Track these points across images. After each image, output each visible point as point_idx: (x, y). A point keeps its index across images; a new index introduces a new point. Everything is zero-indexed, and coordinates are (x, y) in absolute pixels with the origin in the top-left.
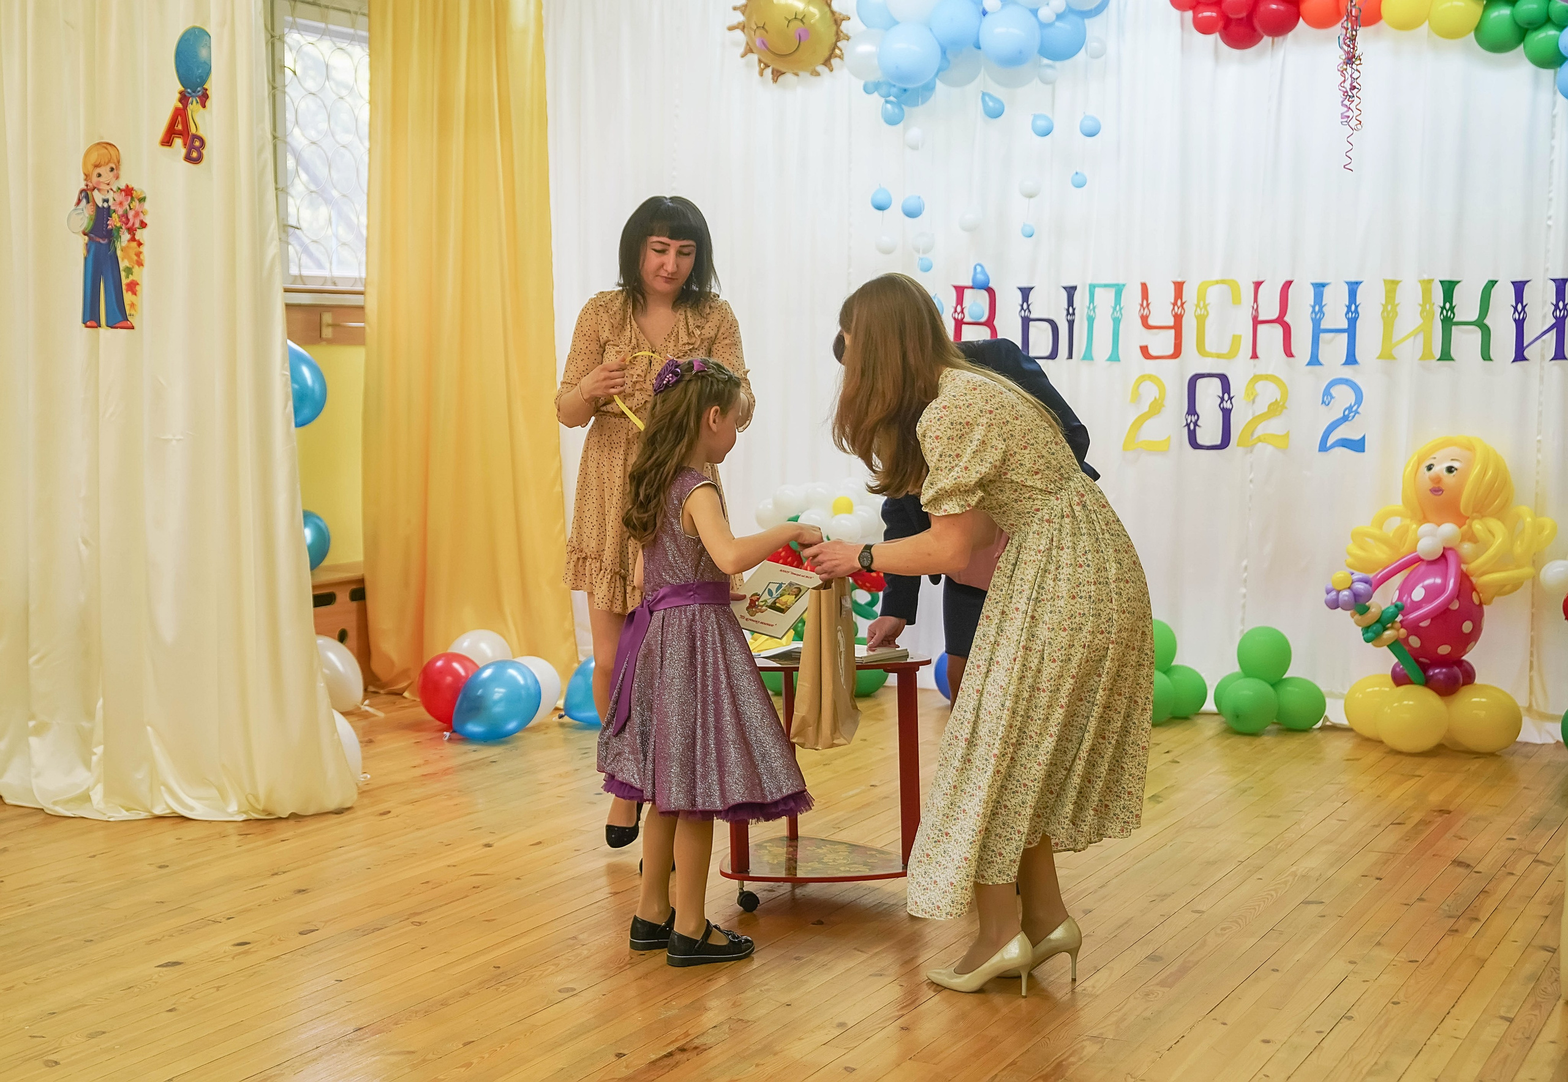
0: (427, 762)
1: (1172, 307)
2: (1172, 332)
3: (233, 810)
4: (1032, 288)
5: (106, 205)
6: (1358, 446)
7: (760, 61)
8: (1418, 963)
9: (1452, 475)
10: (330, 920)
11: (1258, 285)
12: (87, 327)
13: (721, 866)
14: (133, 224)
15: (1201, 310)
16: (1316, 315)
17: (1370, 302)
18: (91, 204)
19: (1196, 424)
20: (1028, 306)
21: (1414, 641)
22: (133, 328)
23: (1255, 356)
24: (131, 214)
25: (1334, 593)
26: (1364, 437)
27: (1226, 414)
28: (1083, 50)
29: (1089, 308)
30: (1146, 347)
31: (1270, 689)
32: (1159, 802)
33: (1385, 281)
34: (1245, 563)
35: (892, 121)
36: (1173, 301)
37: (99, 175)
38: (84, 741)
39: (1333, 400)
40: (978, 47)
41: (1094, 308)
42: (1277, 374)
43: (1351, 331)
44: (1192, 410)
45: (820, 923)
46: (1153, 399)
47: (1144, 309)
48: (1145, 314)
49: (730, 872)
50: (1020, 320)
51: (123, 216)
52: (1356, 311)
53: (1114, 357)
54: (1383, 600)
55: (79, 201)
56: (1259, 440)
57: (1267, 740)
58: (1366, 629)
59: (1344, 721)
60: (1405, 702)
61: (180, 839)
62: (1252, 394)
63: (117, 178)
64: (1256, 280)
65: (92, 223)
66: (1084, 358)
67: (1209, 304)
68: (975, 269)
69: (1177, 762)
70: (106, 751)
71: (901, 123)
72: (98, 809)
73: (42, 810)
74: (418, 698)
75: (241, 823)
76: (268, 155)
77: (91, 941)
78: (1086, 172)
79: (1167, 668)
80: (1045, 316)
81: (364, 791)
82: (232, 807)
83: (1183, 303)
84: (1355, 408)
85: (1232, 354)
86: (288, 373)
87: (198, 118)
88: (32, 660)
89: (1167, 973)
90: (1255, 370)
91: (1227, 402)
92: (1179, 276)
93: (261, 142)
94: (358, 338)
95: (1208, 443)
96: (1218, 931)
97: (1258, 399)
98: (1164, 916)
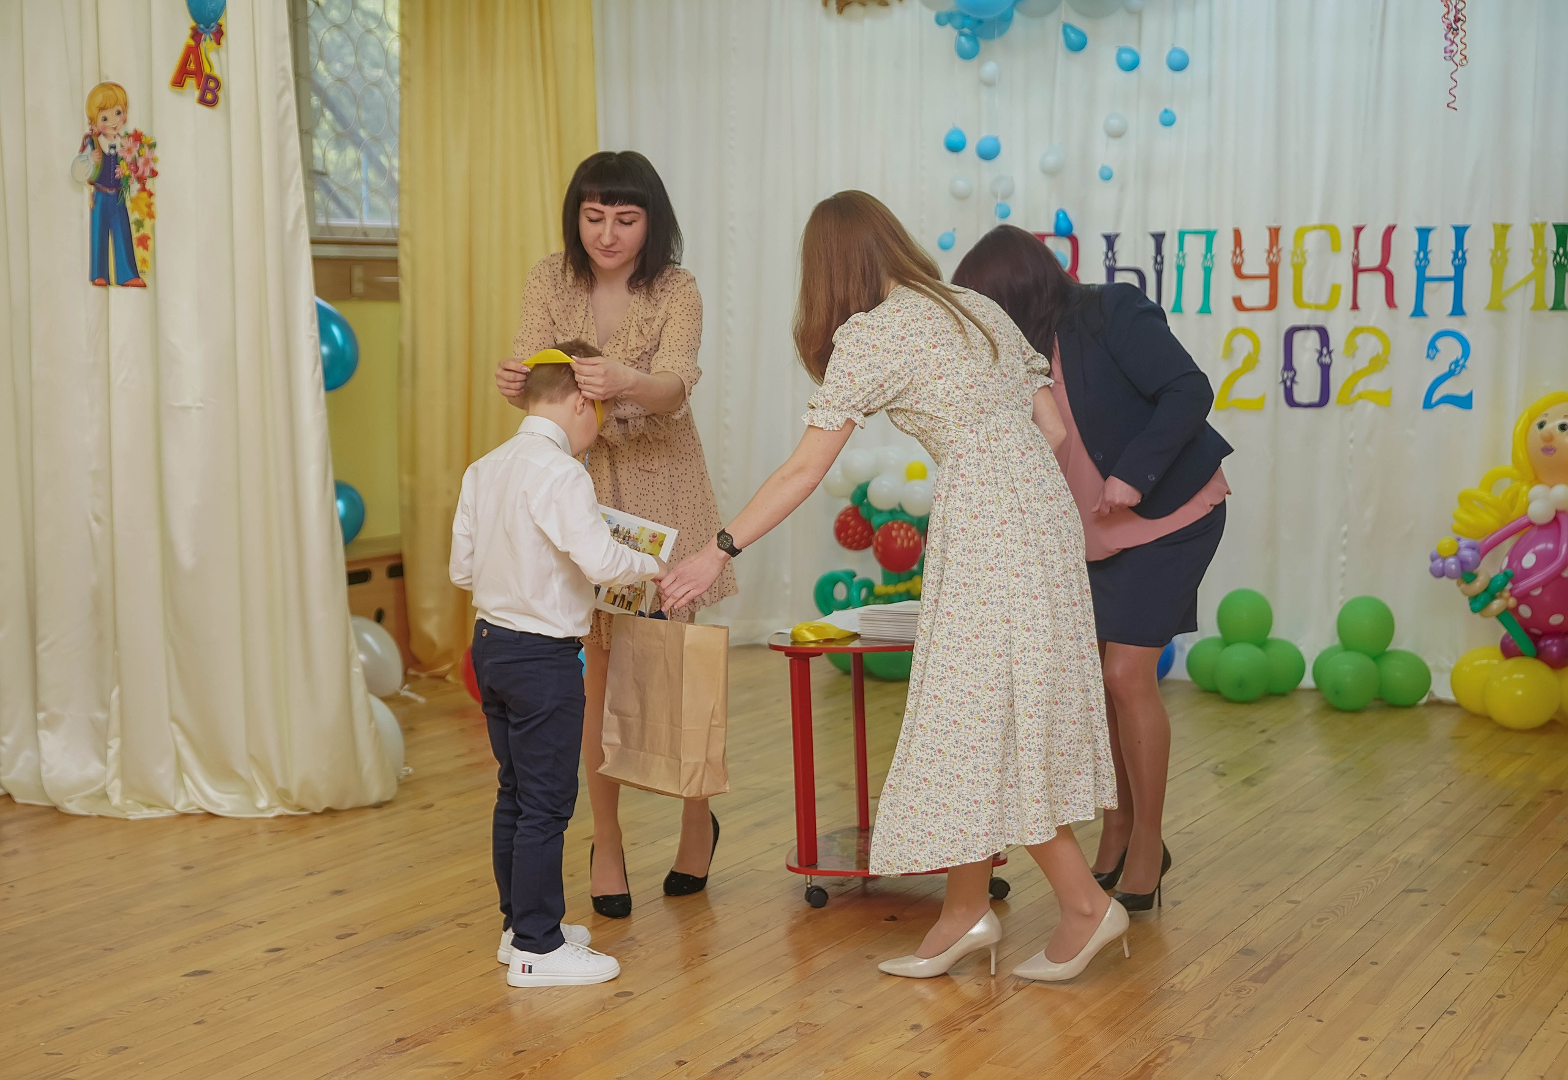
0: (473, 750)
1: (1266, 255)
2: (1267, 282)
3: (265, 805)
4: (1117, 236)
5: (113, 152)
6: (1465, 402)
8: (1526, 954)
9: (1565, 432)
10: (368, 924)
11: (1358, 230)
12: (95, 284)
13: (787, 859)
14: (143, 173)
15: (1298, 257)
16: (1421, 262)
17: (1479, 248)
18: (96, 150)
19: (1293, 381)
20: (1114, 255)
21: (1525, 611)
22: (144, 286)
23: (1355, 307)
24: (140, 162)
25: (1438, 561)
26: (1471, 393)
27: (1325, 369)
29: (1178, 256)
30: (1240, 298)
31: (1372, 663)
32: (1253, 785)
33: (1494, 225)
34: (1345, 528)
35: (966, 55)
36: (1267, 247)
37: (105, 119)
38: (99, 736)
39: (1438, 354)
41: (1184, 256)
42: (1378, 326)
43: (1458, 279)
44: (1289, 365)
45: (893, 918)
46: (1247, 353)
47: (1237, 257)
48: (1238, 262)
49: (796, 866)
50: (1104, 270)
51: (131, 164)
52: (1464, 258)
53: (1205, 309)
54: (1492, 568)
55: (84, 148)
56: (1360, 397)
57: (1369, 717)
58: (1473, 599)
59: (1450, 697)
60: (1515, 676)
61: (206, 837)
62: (1352, 347)
63: (125, 121)
64: (1357, 224)
65: (98, 172)
67: (1306, 252)
68: (1057, 215)
69: (1273, 742)
70: (123, 745)
71: (976, 57)
72: (116, 808)
73: (54, 809)
74: (462, 683)
75: (274, 821)
76: (290, 97)
77: (111, 949)
78: (1175, 109)
79: (1262, 642)
80: (1131, 265)
81: (404, 784)
82: (262, 803)
83: (1279, 251)
84: (1461, 362)
85: (1331, 305)
86: (316, 334)
87: (213, 57)
88: (40, 647)
89: (1260, 968)
90: (1356, 323)
91: (1325, 356)
92: (1274, 221)
93: (282, 83)
94: (391, 293)
95: (1306, 401)
96: (1315, 923)
97: (1358, 353)
98: (1257, 907)
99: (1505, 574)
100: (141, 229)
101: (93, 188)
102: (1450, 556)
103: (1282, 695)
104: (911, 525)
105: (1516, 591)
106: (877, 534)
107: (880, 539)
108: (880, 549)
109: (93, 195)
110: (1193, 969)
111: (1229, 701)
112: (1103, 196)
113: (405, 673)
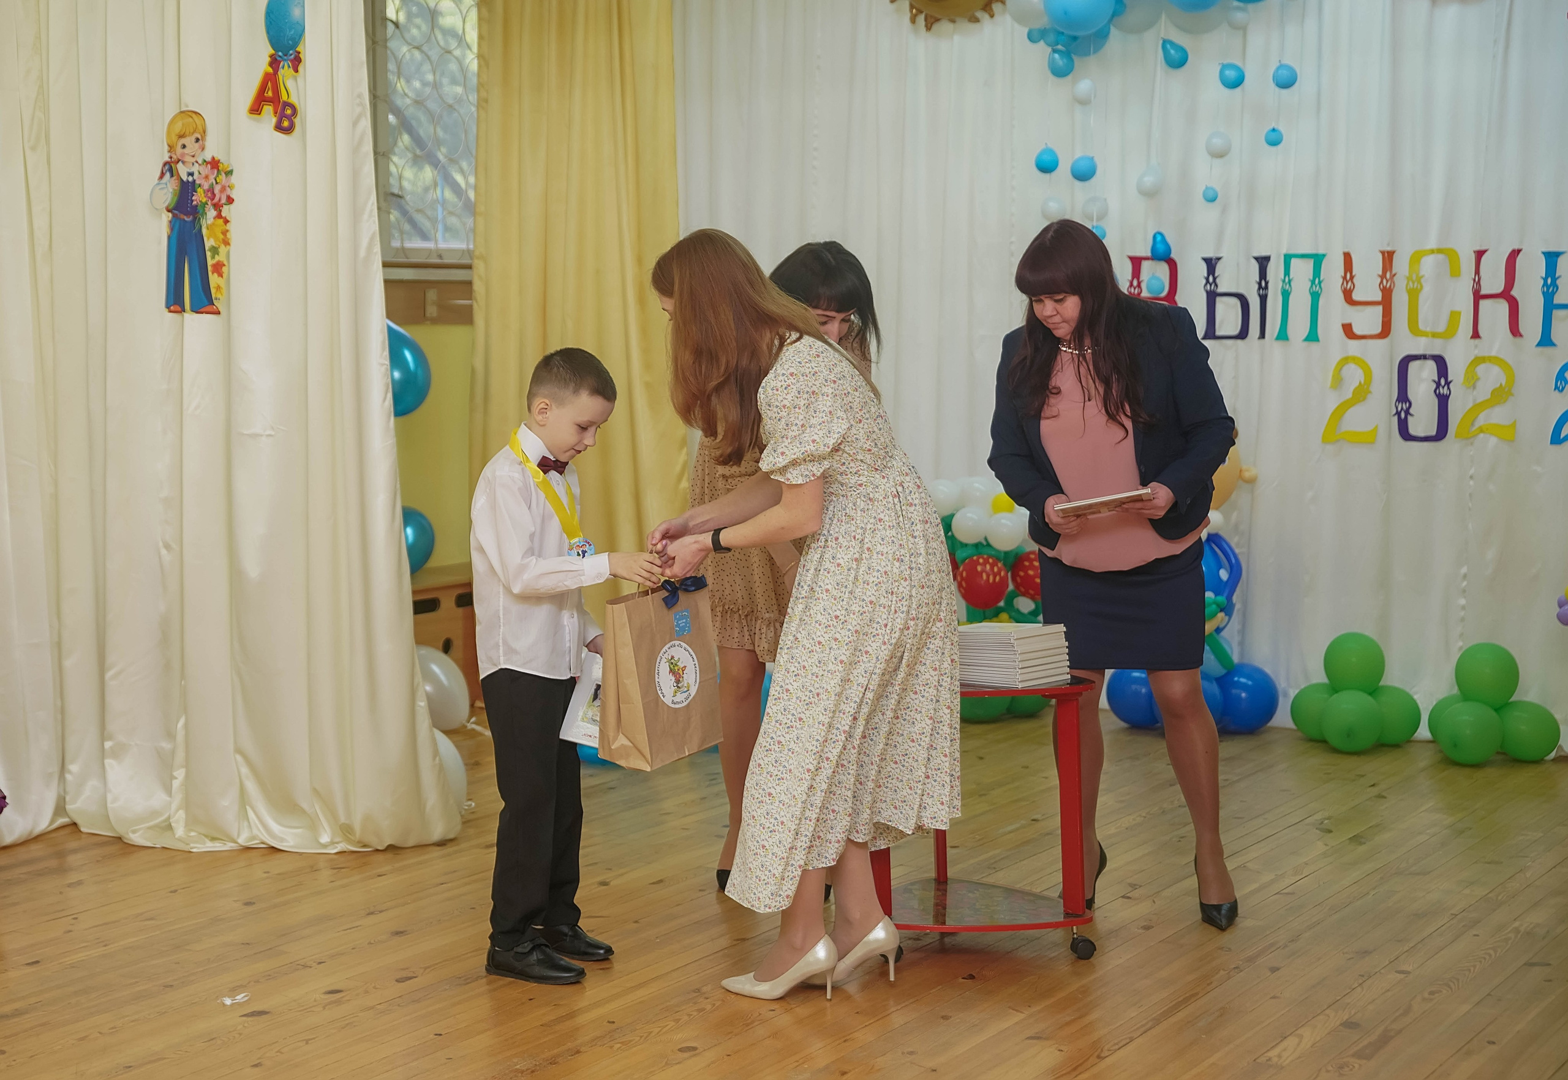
1: (1379, 280)
2: (1379, 309)
3: (327, 840)
4: (1219, 259)
7: (912, 7)
10: (428, 967)
11: (1480, 254)
12: (170, 312)
14: (220, 200)
15: (1413, 283)
16: (1548, 289)
18: (174, 178)
19: (1407, 412)
20: (1215, 279)
22: (219, 313)
23: (1476, 335)
24: (217, 189)
27: (1443, 402)
29: (1284, 281)
30: (1350, 325)
31: (1494, 714)
32: (1361, 844)
34: (1464, 570)
35: (1059, 73)
36: (1380, 273)
37: (184, 146)
38: (164, 765)
39: (1566, 386)
41: (1290, 281)
42: (1502, 356)
44: (1403, 396)
45: (972, 977)
46: (1358, 384)
47: (1347, 283)
48: (1348, 288)
50: (1204, 295)
51: (208, 191)
53: (1312, 336)
55: (162, 175)
56: (1481, 430)
57: (1491, 773)
61: (268, 872)
62: (1473, 378)
63: (203, 149)
64: (1478, 248)
65: (176, 199)
66: (1278, 338)
67: (1422, 277)
68: (1154, 237)
69: (1384, 797)
70: (187, 776)
71: (1071, 75)
72: (180, 840)
73: (119, 839)
75: (335, 857)
76: (366, 123)
77: (171, 986)
78: (1281, 128)
79: (1373, 689)
80: (1233, 290)
82: (325, 839)
83: (1393, 276)
85: (1449, 333)
86: (387, 362)
87: (290, 84)
88: (108, 675)
89: (1365, 1043)
90: (1476, 352)
91: (1443, 387)
92: (1388, 245)
93: (358, 110)
94: (465, 317)
95: (1422, 434)
96: (1426, 995)
97: (1479, 384)
98: (1363, 976)
100: (216, 256)
101: (170, 215)
103: (1396, 746)
104: (997, 559)
106: (961, 569)
107: (964, 574)
108: (964, 584)
109: (170, 222)
110: (1291, 1042)
111: (1336, 751)
112: (1205, 218)
113: (472, 705)
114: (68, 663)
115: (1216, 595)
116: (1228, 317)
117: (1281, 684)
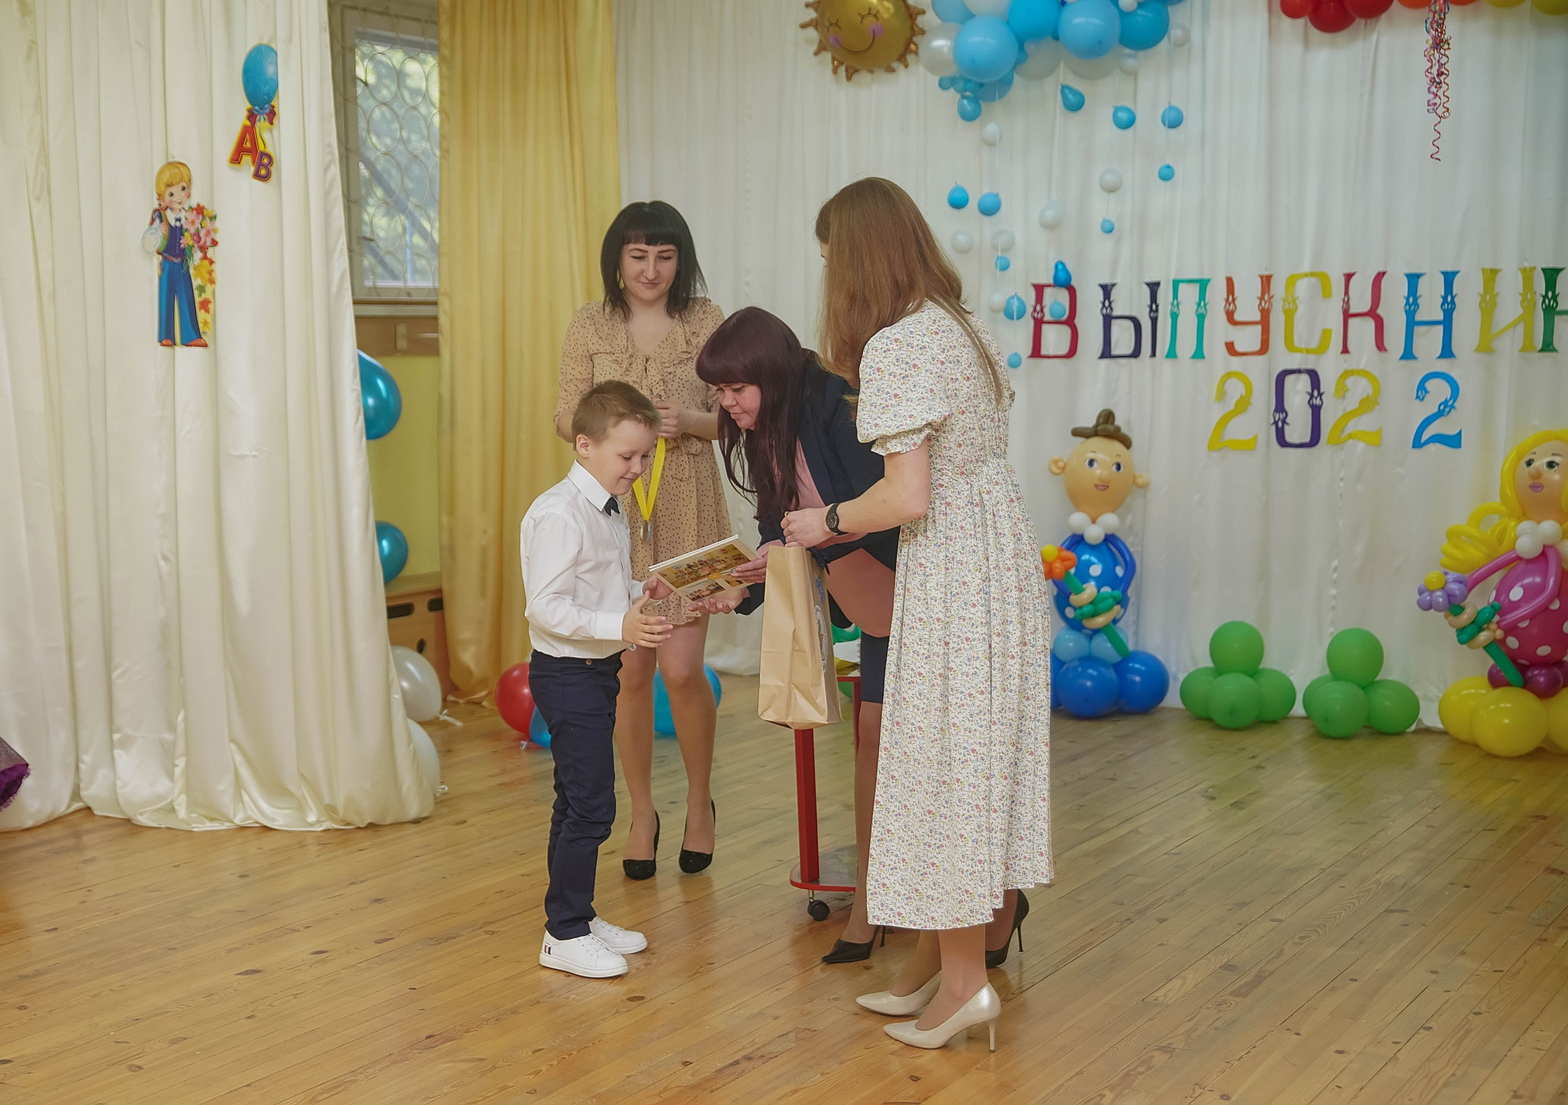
0: (504, 772)
1: (1258, 302)
2: (1258, 329)
3: (314, 819)
4: (1114, 285)
5: (178, 224)
6: (1454, 441)
7: (832, 60)
8: (1504, 973)
9: (1553, 470)
10: (406, 930)
11: (1349, 277)
13: (791, 875)
14: (205, 242)
15: (1289, 304)
16: (1410, 308)
17: (1468, 292)
18: (164, 223)
19: (1284, 422)
20: (1110, 303)
21: (1513, 643)
22: (206, 346)
23: (1345, 350)
24: (203, 233)
26: (1460, 431)
27: (1316, 411)
28: (1165, 39)
29: (1173, 304)
30: (1232, 344)
31: (1361, 692)
32: (1242, 808)
33: (1483, 270)
34: (1335, 563)
35: (969, 117)
36: (1259, 295)
37: (172, 195)
38: (166, 755)
39: (1427, 395)
40: (1057, 39)
41: (1178, 304)
42: (1368, 369)
43: (1447, 323)
44: (1280, 407)
46: (1239, 396)
47: (1230, 304)
48: (1230, 309)
49: (800, 881)
50: (1101, 319)
52: (1453, 302)
53: (1199, 354)
54: (1479, 601)
55: (153, 221)
56: (1350, 437)
57: (1358, 744)
58: (1461, 630)
59: (1440, 726)
60: (1502, 705)
61: (261, 848)
62: (1343, 389)
63: (189, 196)
64: (1347, 271)
65: (165, 243)
66: (1168, 356)
67: (1297, 298)
68: (1056, 267)
69: (1262, 767)
70: (187, 764)
71: (978, 119)
72: (182, 821)
73: (128, 821)
74: (496, 708)
75: (321, 834)
76: (335, 171)
78: (1173, 164)
79: (1253, 671)
80: (1127, 314)
81: (441, 802)
82: (312, 818)
83: (1271, 298)
84: (1450, 403)
85: (1322, 349)
86: (359, 388)
87: (266, 136)
88: (115, 674)
89: (1242, 983)
90: (1346, 366)
91: (1316, 398)
92: (1266, 269)
93: (328, 158)
94: (432, 349)
95: (1297, 441)
96: (1297, 940)
97: (1348, 395)
98: (1241, 924)
99: (1493, 606)
100: (203, 294)
101: (160, 257)
102: (1438, 590)
103: (1274, 722)
105: (1504, 623)
110: (1176, 983)
111: (1221, 727)
112: (1101, 248)
113: (444, 699)
114: (79, 665)
115: (1113, 589)
116: (1123, 337)
117: (1172, 668)
